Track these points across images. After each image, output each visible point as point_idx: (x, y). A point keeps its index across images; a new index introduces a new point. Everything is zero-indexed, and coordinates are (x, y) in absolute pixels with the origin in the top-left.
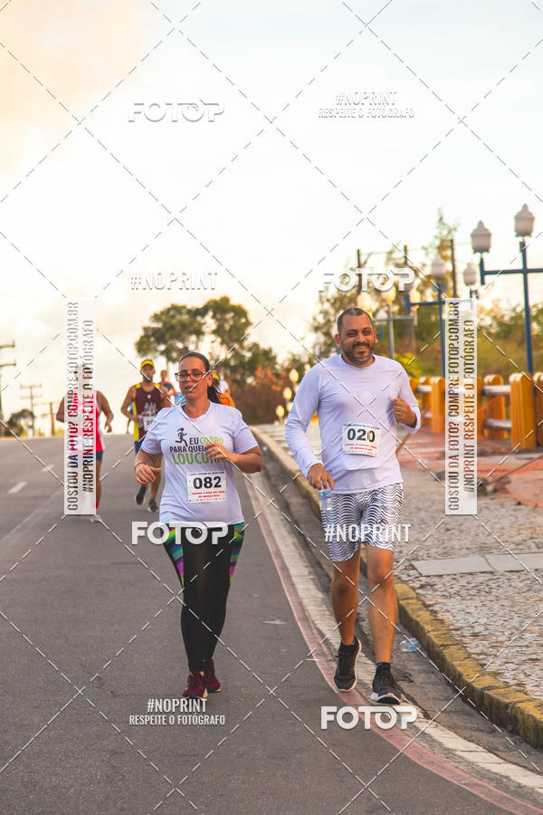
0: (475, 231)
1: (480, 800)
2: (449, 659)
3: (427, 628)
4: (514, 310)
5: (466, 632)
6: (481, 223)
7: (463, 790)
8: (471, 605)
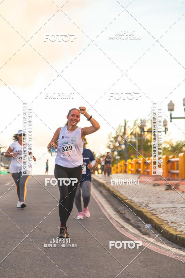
0: (169, 104)
2: (163, 228)
3: (155, 220)
4: (177, 142)
5: (169, 221)
6: (171, 101)
7: (174, 258)
8: (170, 215)
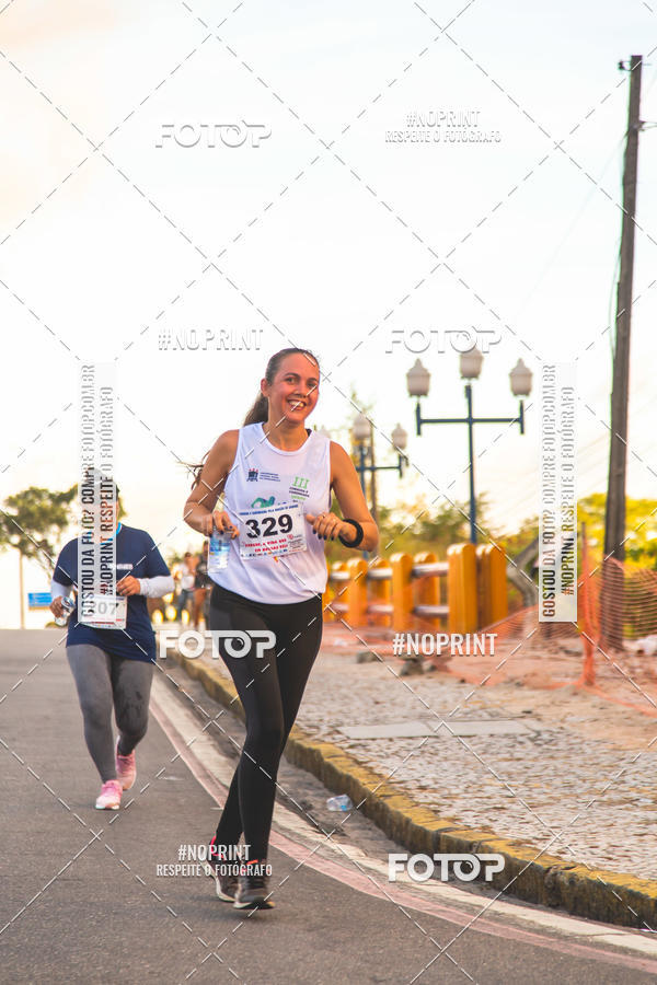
0: (411, 370)
1: (448, 923)
2: (392, 808)
3: (362, 781)
5: (412, 785)
6: (418, 364)
7: (425, 915)
8: (415, 764)
